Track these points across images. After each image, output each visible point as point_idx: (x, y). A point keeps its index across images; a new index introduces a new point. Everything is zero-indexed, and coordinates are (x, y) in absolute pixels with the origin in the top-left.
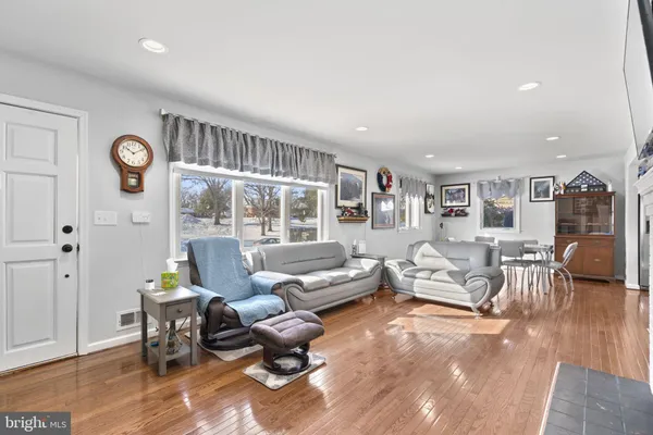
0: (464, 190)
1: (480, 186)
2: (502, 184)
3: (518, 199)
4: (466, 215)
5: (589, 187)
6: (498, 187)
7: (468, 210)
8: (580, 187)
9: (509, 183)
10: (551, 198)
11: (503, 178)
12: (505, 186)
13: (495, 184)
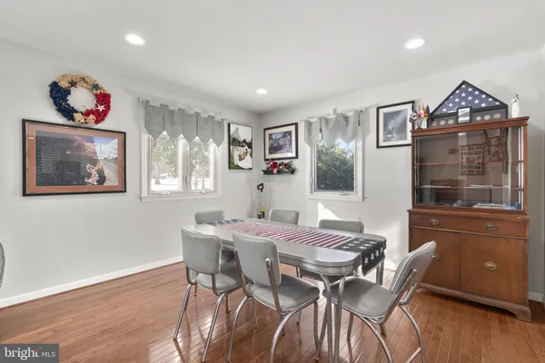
0: (290, 133)
1: (309, 124)
2: (337, 120)
3: (360, 144)
4: (293, 171)
5: (474, 112)
6: (331, 125)
7: (296, 163)
8: (455, 115)
9: (346, 118)
10: (409, 141)
11: (339, 111)
12: (343, 123)
13: (327, 121)
